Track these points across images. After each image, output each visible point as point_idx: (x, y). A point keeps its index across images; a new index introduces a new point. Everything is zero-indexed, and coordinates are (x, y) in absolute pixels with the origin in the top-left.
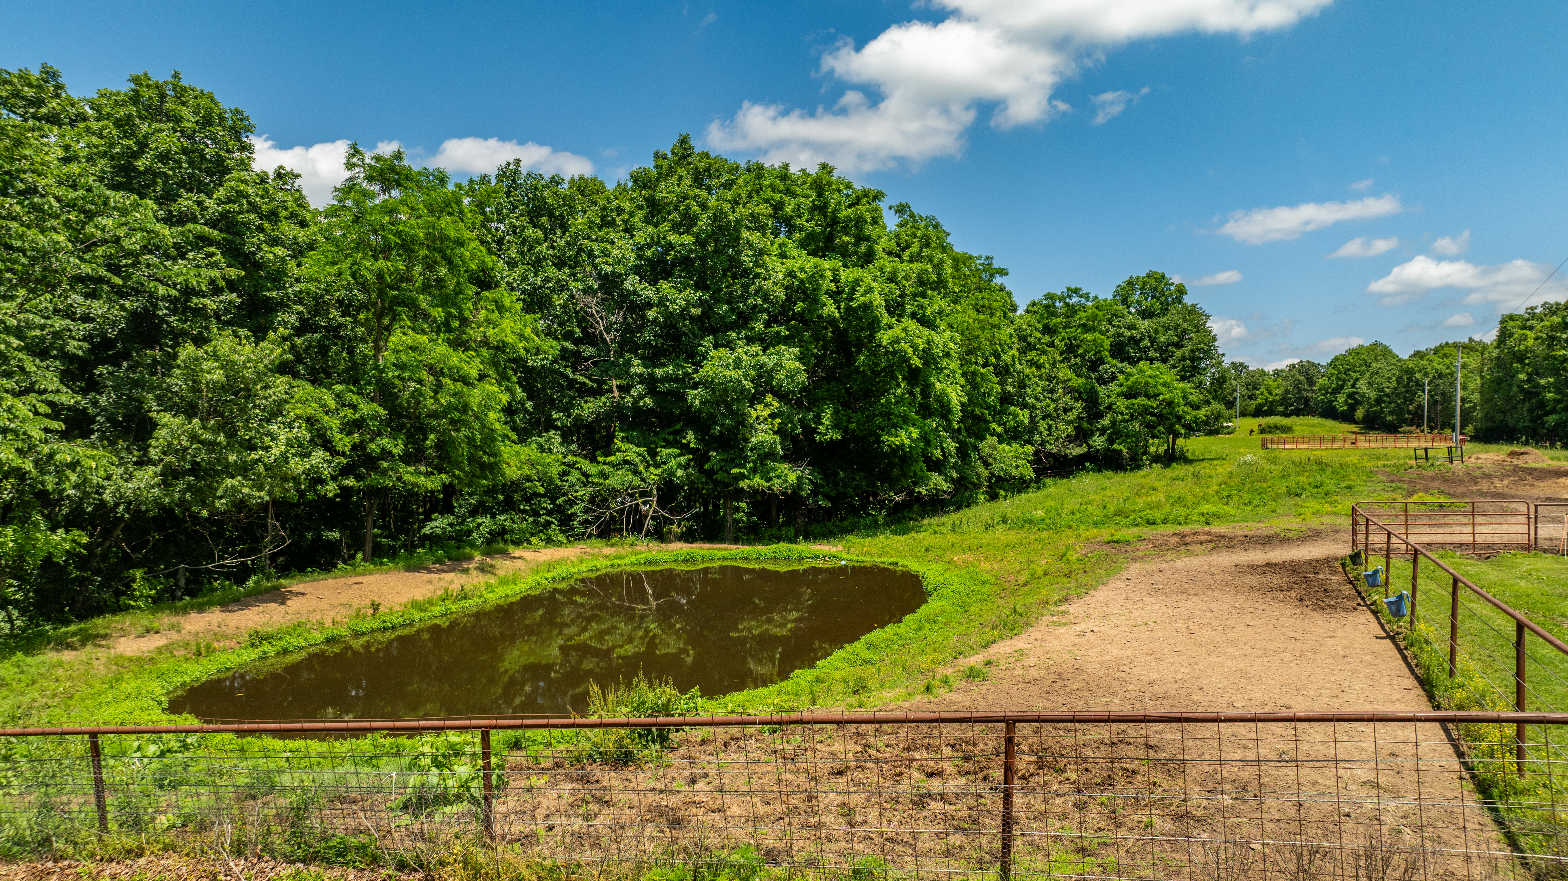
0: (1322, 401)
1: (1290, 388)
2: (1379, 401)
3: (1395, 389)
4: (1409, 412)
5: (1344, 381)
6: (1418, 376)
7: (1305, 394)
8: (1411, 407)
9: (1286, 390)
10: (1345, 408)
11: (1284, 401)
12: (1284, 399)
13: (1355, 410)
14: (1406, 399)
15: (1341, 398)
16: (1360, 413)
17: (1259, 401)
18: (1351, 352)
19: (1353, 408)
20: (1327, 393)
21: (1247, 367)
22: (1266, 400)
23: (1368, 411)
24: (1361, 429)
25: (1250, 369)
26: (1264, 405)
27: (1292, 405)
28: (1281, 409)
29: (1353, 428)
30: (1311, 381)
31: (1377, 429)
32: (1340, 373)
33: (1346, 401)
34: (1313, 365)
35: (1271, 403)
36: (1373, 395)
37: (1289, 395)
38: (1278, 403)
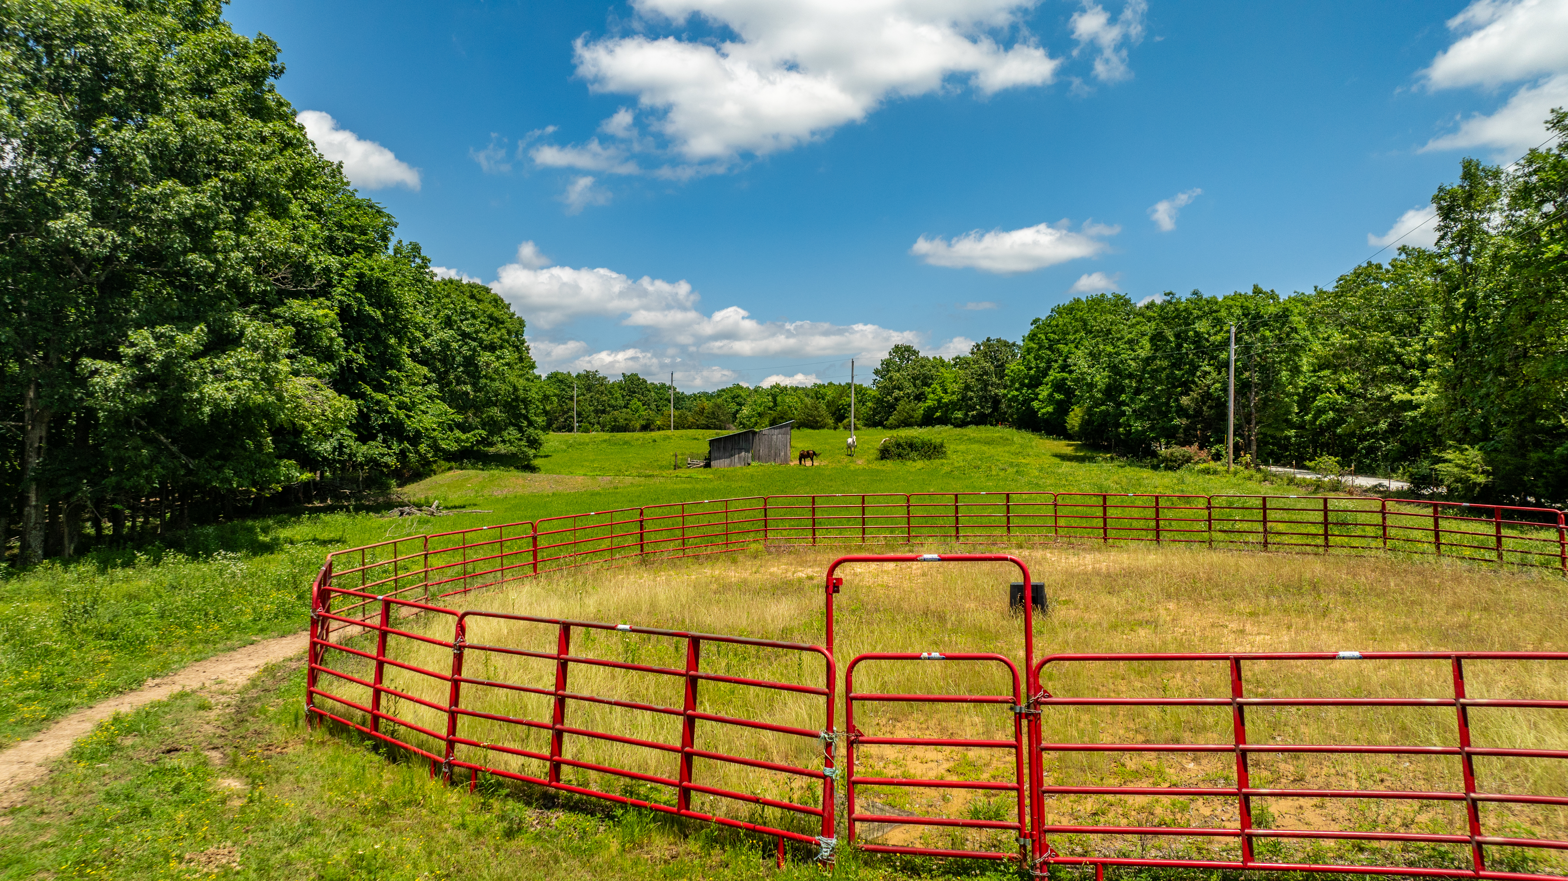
0: (1015, 399)
1: (972, 382)
2: (1112, 391)
3: (1148, 361)
4: (1182, 411)
5: (1049, 362)
6: (1202, 326)
7: (994, 391)
8: (1185, 400)
9: (967, 388)
10: (1050, 409)
11: (964, 402)
12: (964, 399)
13: (1066, 413)
14: (1173, 382)
15: (1044, 392)
16: (1075, 418)
17: (929, 403)
18: (1059, 311)
19: (1063, 409)
20: (1023, 385)
21: (916, 353)
22: (939, 401)
23: (1089, 411)
24: (1078, 448)
25: (921, 354)
26: (936, 409)
27: (974, 409)
28: (959, 415)
29: (1063, 447)
30: (1000, 370)
31: (1107, 450)
32: (1041, 347)
33: (1051, 395)
34: (1006, 344)
35: (947, 405)
36: (1101, 378)
37: (970, 394)
38: (954, 406)
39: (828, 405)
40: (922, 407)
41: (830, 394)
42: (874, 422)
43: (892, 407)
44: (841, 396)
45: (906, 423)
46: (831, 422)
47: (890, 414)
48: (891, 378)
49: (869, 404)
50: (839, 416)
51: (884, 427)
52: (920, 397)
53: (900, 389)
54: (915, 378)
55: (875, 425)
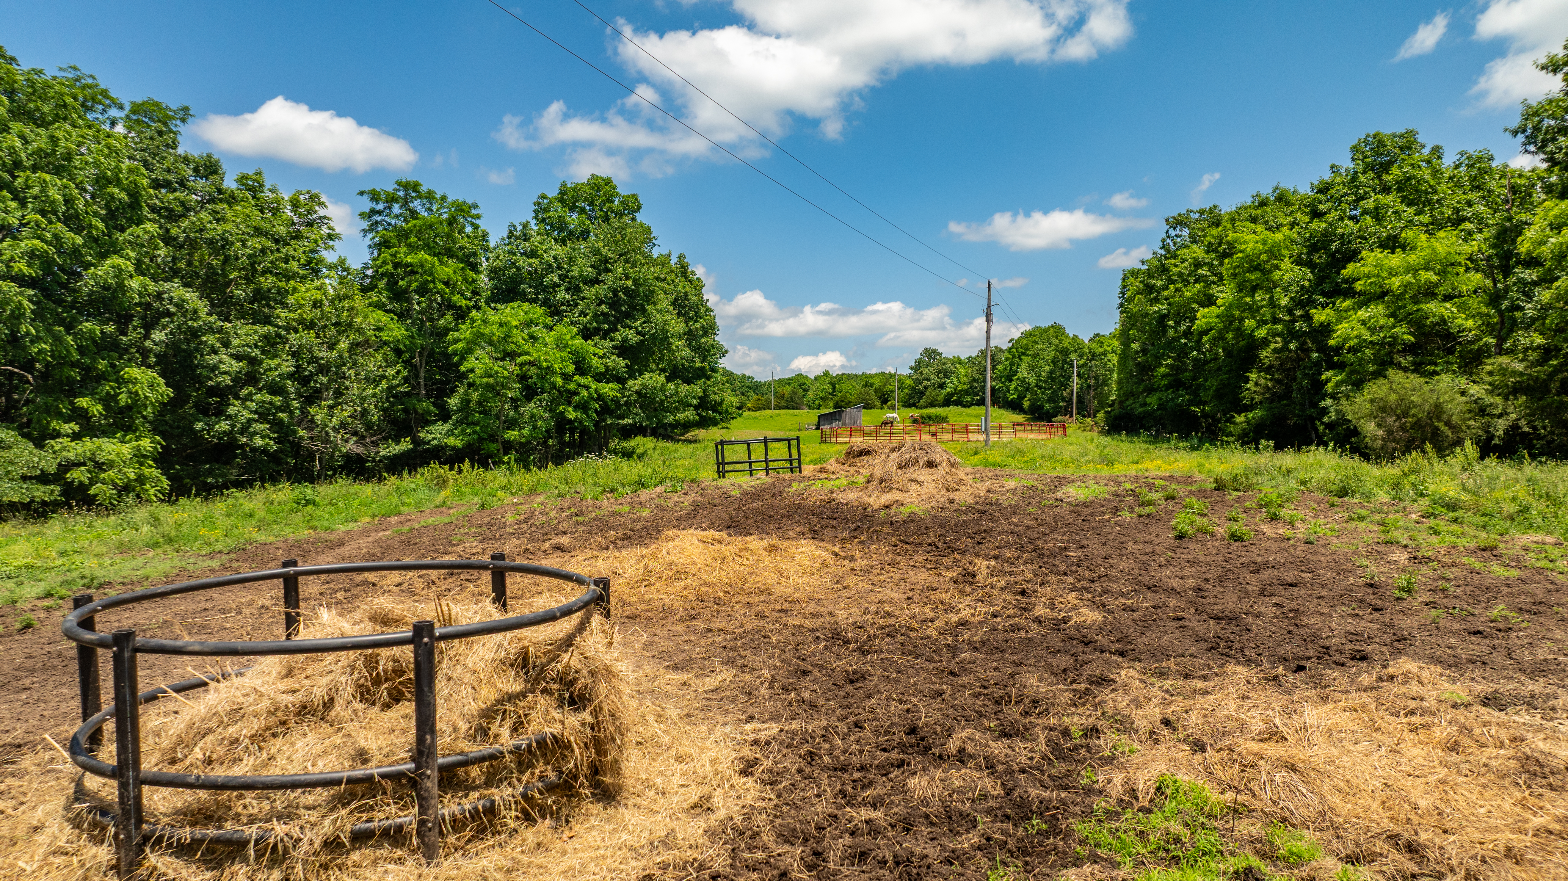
1: (977, 376)
2: (1039, 387)
3: (1051, 372)
4: (1064, 399)
5: (1018, 366)
6: (1073, 357)
8: (1065, 393)
9: (974, 380)
10: (1015, 395)
11: (972, 390)
12: (971, 388)
13: (1024, 398)
14: (1061, 383)
15: (1013, 385)
16: (1028, 401)
17: (949, 390)
19: (1022, 395)
20: (1006, 380)
21: (940, 354)
22: (955, 389)
24: (1026, 419)
26: (953, 395)
27: (978, 395)
28: (969, 399)
29: (1020, 418)
32: (1014, 356)
33: (1016, 388)
35: (960, 391)
37: (975, 384)
38: (967, 392)
39: (876, 391)
40: (944, 392)
41: (877, 382)
42: (908, 404)
43: (922, 393)
44: (885, 385)
45: (932, 405)
46: (878, 404)
47: (920, 398)
48: (921, 373)
49: (906, 391)
50: (885, 400)
51: (917, 407)
52: (942, 386)
53: (928, 380)
54: (940, 372)
55: (910, 406)
